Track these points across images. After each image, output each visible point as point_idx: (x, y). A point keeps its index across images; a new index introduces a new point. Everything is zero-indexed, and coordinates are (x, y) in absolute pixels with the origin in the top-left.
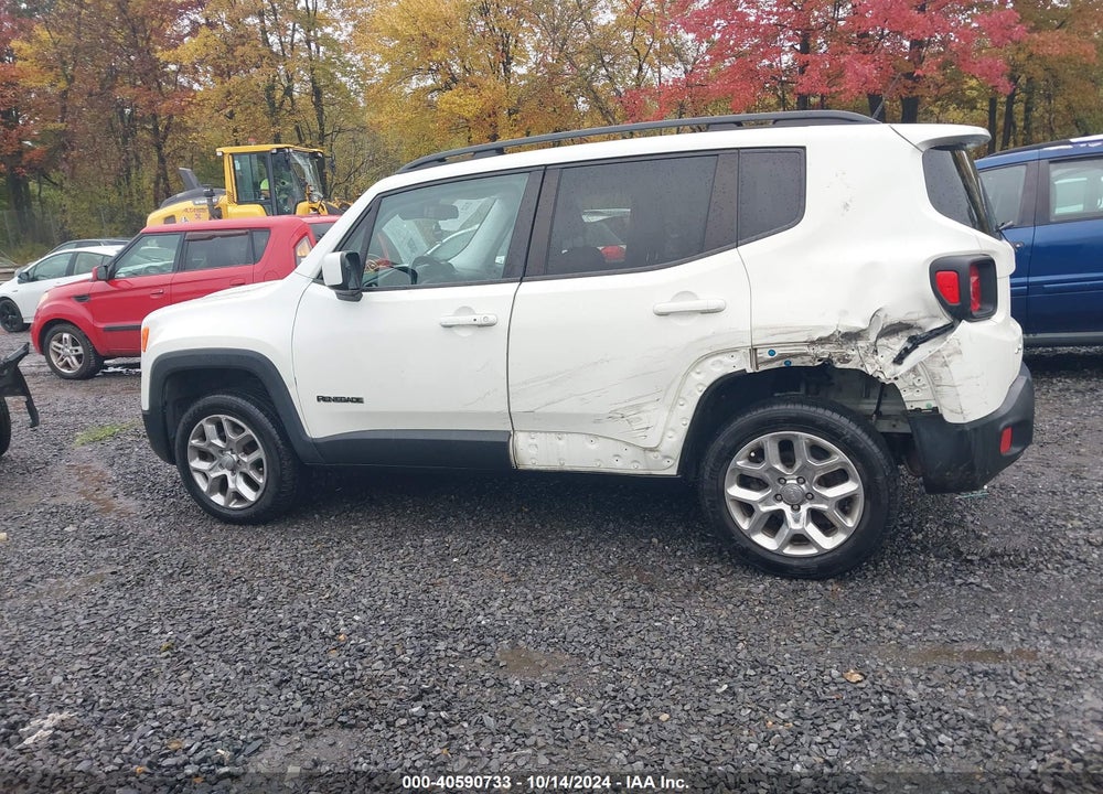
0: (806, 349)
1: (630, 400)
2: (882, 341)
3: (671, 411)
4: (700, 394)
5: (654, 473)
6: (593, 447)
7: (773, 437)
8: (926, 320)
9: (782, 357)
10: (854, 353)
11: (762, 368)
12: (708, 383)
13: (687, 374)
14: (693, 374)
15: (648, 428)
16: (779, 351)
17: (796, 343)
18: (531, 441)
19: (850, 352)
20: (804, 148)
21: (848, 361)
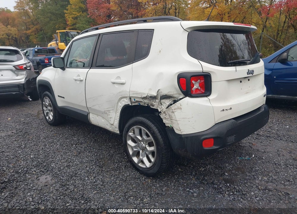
0: (141, 100)
1: (107, 108)
2: (162, 101)
3: (116, 113)
4: (121, 110)
5: (115, 132)
6: (103, 121)
7: (136, 127)
8: (177, 95)
9: (137, 102)
10: (155, 103)
11: (133, 104)
12: (122, 106)
13: (118, 103)
14: (119, 103)
15: (111, 118)
16: (136, 100)
17: (139, 98)
18: (93, 116)
19: (154, 103)
20: (154, 30)
21: (154, 106)
